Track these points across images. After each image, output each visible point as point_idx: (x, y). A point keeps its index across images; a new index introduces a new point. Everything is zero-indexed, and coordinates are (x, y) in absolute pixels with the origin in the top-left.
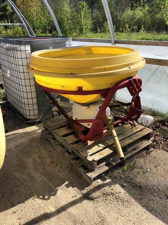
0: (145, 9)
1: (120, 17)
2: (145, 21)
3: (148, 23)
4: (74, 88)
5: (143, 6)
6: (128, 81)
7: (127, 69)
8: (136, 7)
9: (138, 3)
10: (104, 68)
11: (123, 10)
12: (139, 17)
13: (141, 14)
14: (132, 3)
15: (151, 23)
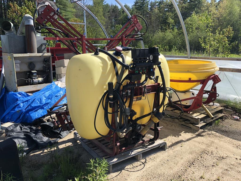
0: (174, 31)
1: (152, 38)
2: (175, 42)
3: (178, 44)
4: (187, 79)
5: (173, 29)
6: (214, 76)
7: (213, 69)
8: (166, 29)
9: (167, 26)
10: (204, 69)
11: (154, 32)
12: (169, 38)
13: (171, 36)
14: (161, 26)
15: (181, 44)
